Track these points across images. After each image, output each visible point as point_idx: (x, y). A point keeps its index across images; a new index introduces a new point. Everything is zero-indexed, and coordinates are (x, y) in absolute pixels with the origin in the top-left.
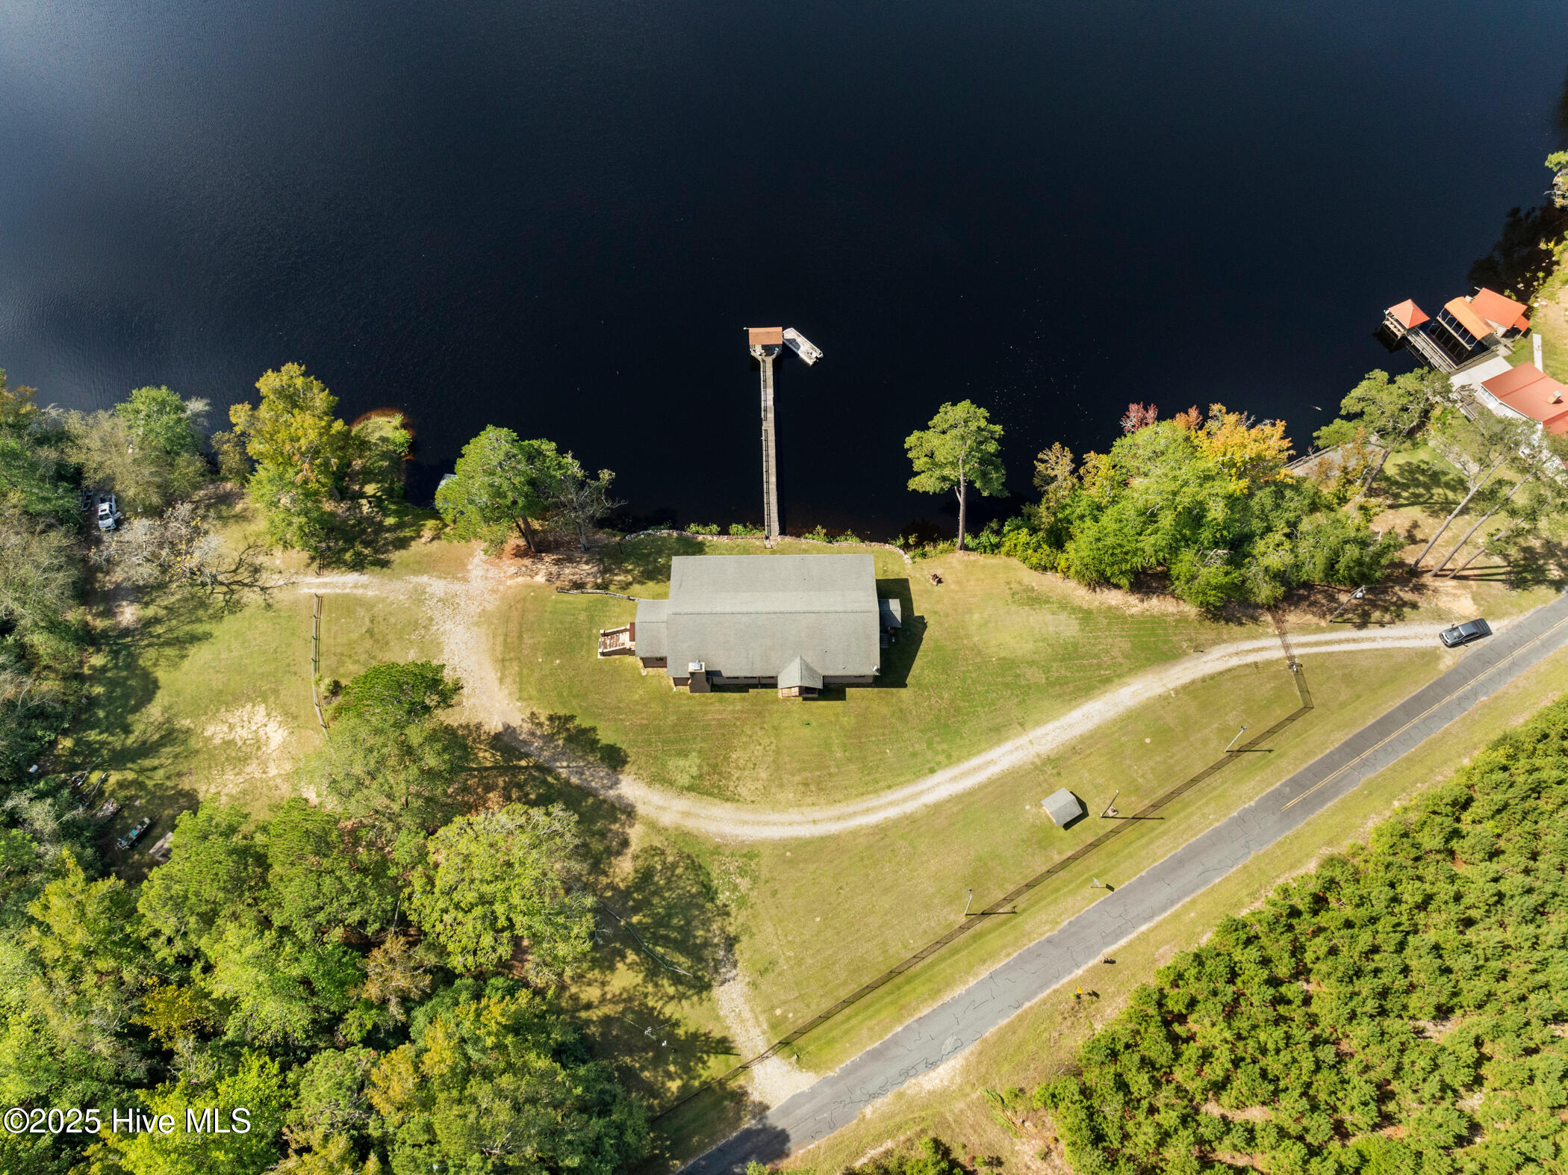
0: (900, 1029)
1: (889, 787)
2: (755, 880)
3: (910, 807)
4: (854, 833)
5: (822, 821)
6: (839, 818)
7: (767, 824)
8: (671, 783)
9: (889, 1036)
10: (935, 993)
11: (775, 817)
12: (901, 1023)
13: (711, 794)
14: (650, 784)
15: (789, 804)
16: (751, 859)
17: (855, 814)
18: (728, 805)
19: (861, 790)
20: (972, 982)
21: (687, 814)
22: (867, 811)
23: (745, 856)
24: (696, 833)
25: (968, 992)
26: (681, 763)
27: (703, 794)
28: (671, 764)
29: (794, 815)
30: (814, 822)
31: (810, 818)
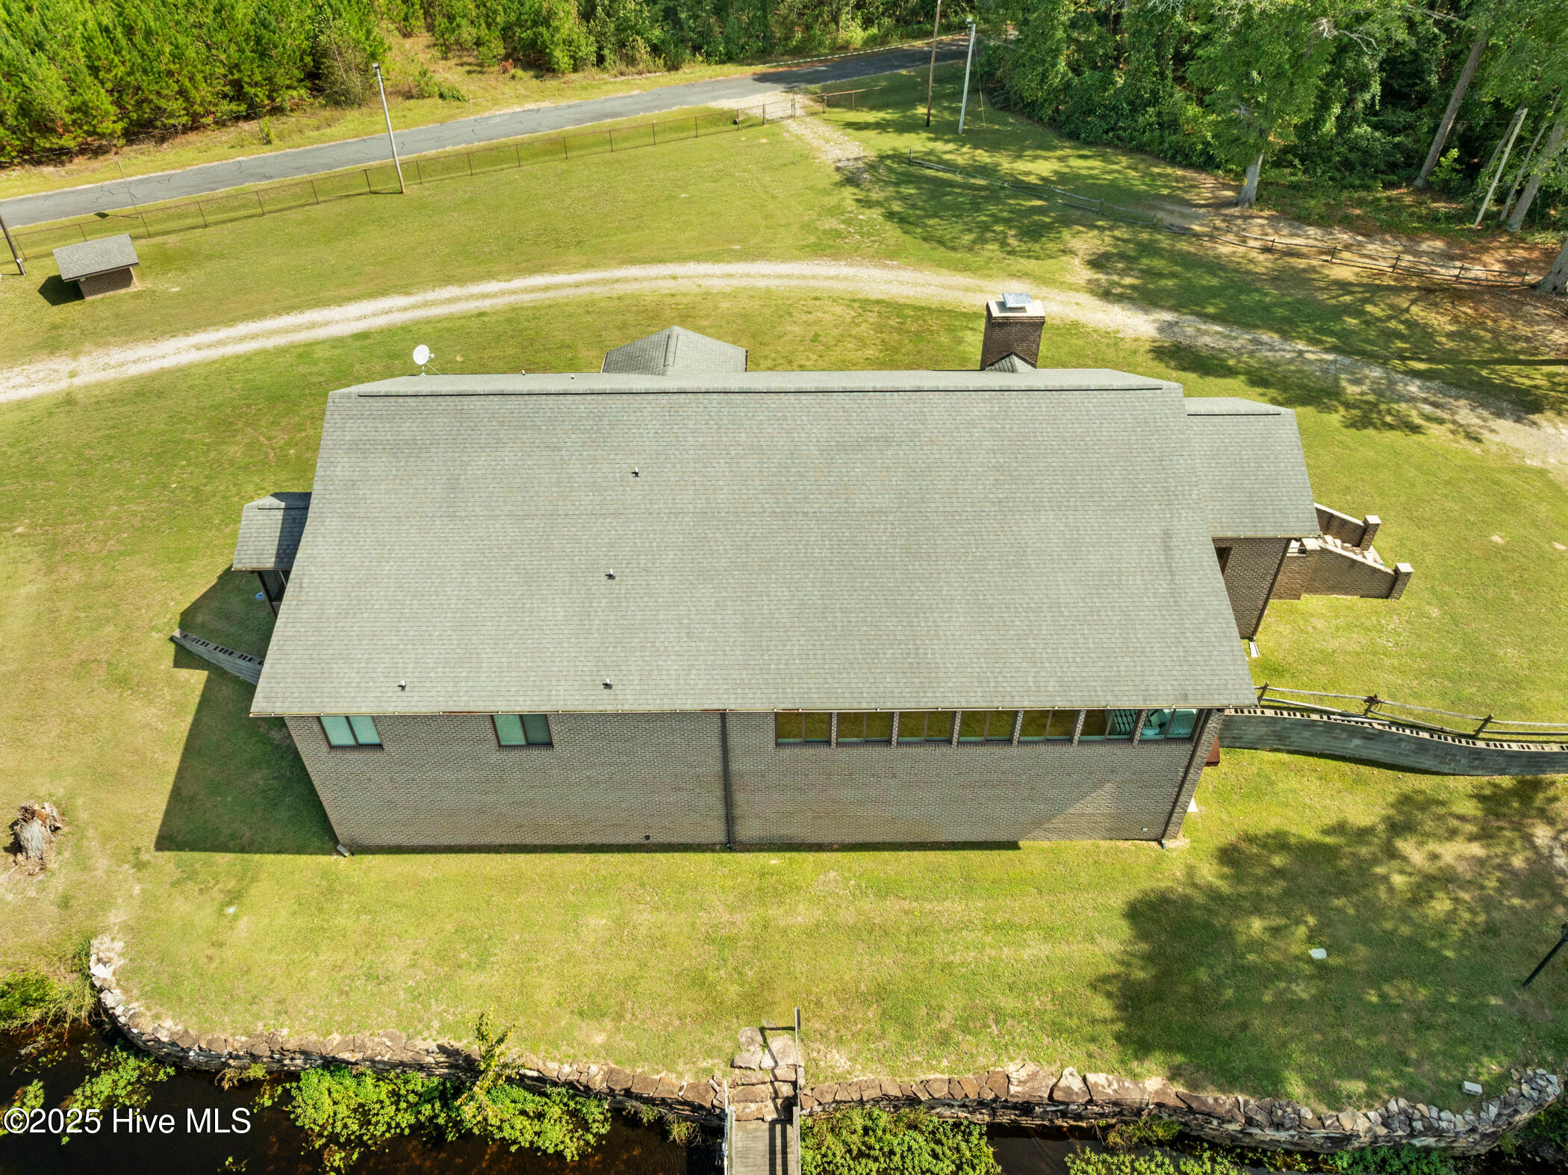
1: (481, 314)
6: (617, 281)
7: (780, 277)
11: (762, 283)
15: (732, 296)
17: (577, 286)
18: (874, 297)
22: (547, 288)
24: (944, 271)
29: (717, 285)
30: (675, 278)
31: (680, 281)
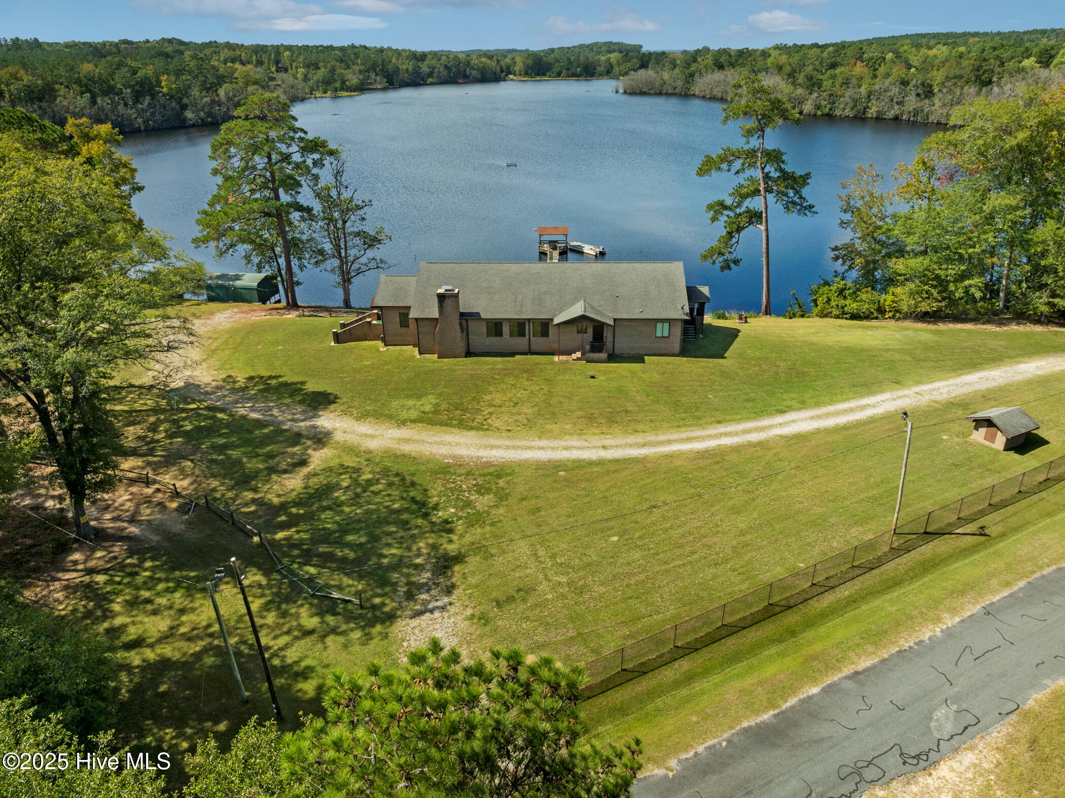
0: (815, 690)
1: (719, 422)
2: (502, 497)
3: (754, 437)
4: (670, 456)
5: (617, 446)
6: (644, 445)
7: (530, 448)
8: (390, 417)
9: (792, 701)
10: (877, 637)
11: (544, 443)
12: (814, 681)
13: (446, 425)
14: (358, 419)
15: (564, 433)
16: (499, 476)
17: (669, 442)
18: (473, 433)
19: (677, 424)
20: (950, 621)
21: (407, 441)
22: (689, 440)
23: (489, 474)
24: (413, 454)
25: (949, 633)
26: (410, 403)
27: (436, 425)
28: (395, 404)
30: (604, 447)
31: (600, 444)
